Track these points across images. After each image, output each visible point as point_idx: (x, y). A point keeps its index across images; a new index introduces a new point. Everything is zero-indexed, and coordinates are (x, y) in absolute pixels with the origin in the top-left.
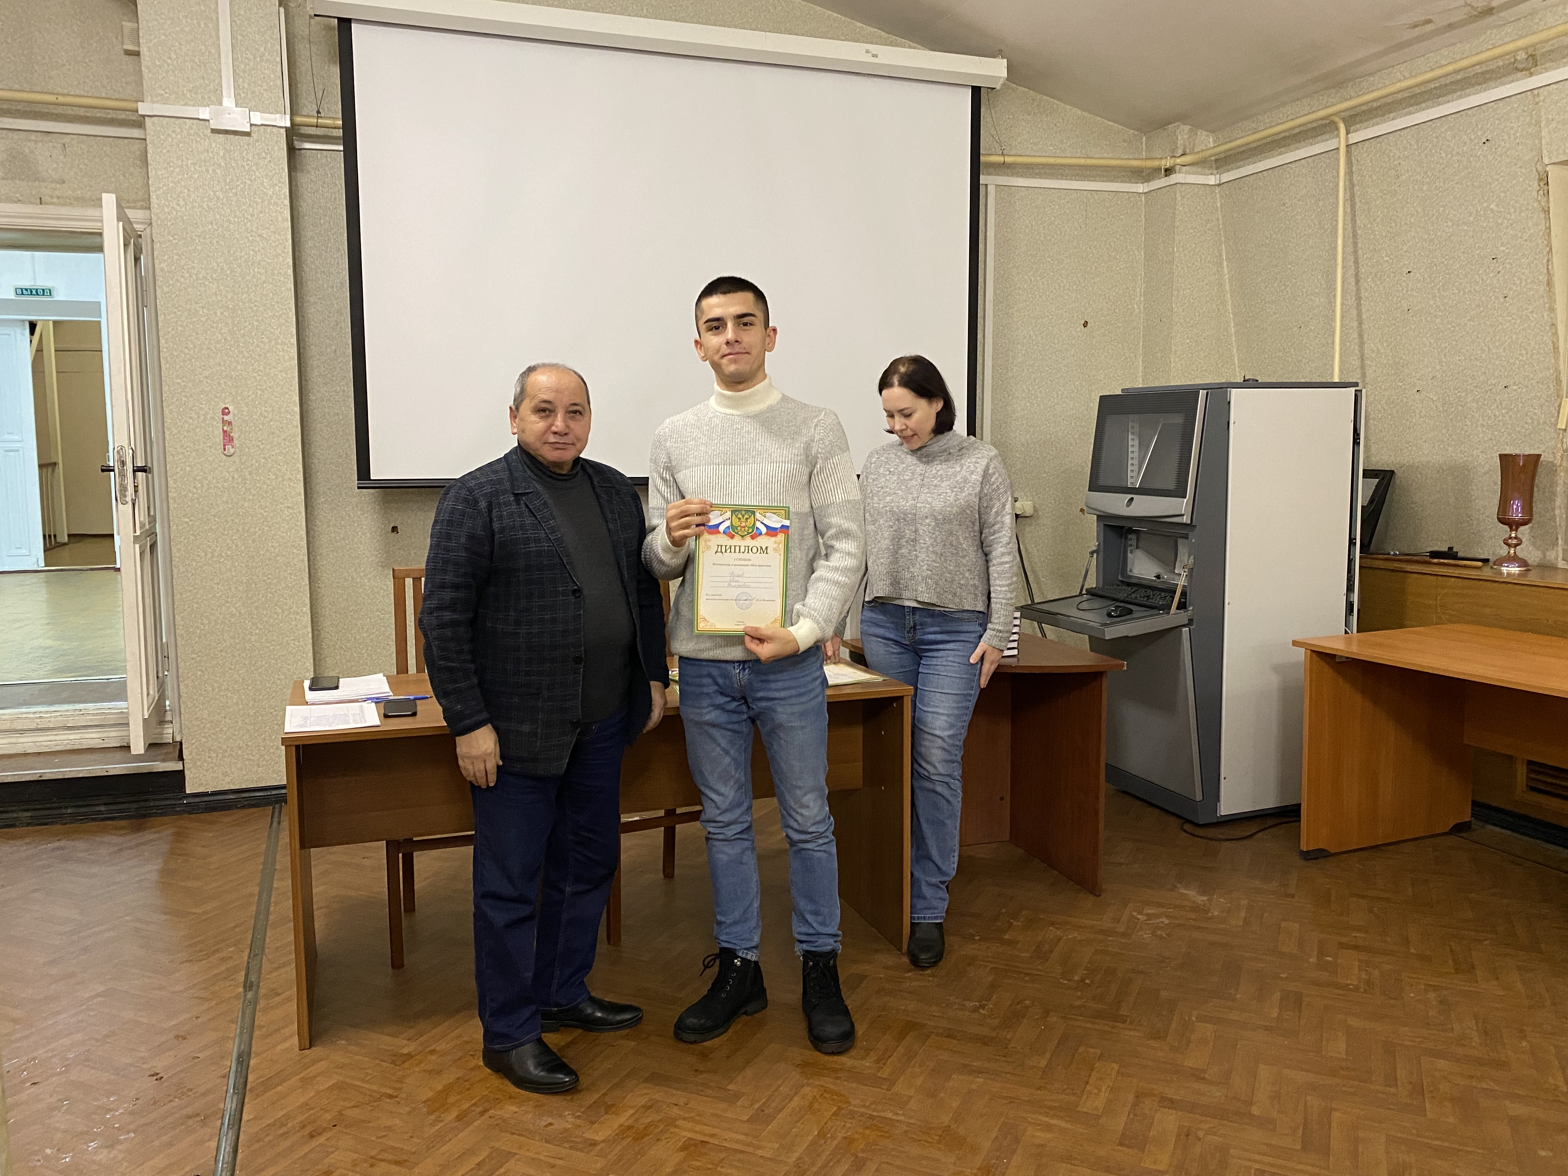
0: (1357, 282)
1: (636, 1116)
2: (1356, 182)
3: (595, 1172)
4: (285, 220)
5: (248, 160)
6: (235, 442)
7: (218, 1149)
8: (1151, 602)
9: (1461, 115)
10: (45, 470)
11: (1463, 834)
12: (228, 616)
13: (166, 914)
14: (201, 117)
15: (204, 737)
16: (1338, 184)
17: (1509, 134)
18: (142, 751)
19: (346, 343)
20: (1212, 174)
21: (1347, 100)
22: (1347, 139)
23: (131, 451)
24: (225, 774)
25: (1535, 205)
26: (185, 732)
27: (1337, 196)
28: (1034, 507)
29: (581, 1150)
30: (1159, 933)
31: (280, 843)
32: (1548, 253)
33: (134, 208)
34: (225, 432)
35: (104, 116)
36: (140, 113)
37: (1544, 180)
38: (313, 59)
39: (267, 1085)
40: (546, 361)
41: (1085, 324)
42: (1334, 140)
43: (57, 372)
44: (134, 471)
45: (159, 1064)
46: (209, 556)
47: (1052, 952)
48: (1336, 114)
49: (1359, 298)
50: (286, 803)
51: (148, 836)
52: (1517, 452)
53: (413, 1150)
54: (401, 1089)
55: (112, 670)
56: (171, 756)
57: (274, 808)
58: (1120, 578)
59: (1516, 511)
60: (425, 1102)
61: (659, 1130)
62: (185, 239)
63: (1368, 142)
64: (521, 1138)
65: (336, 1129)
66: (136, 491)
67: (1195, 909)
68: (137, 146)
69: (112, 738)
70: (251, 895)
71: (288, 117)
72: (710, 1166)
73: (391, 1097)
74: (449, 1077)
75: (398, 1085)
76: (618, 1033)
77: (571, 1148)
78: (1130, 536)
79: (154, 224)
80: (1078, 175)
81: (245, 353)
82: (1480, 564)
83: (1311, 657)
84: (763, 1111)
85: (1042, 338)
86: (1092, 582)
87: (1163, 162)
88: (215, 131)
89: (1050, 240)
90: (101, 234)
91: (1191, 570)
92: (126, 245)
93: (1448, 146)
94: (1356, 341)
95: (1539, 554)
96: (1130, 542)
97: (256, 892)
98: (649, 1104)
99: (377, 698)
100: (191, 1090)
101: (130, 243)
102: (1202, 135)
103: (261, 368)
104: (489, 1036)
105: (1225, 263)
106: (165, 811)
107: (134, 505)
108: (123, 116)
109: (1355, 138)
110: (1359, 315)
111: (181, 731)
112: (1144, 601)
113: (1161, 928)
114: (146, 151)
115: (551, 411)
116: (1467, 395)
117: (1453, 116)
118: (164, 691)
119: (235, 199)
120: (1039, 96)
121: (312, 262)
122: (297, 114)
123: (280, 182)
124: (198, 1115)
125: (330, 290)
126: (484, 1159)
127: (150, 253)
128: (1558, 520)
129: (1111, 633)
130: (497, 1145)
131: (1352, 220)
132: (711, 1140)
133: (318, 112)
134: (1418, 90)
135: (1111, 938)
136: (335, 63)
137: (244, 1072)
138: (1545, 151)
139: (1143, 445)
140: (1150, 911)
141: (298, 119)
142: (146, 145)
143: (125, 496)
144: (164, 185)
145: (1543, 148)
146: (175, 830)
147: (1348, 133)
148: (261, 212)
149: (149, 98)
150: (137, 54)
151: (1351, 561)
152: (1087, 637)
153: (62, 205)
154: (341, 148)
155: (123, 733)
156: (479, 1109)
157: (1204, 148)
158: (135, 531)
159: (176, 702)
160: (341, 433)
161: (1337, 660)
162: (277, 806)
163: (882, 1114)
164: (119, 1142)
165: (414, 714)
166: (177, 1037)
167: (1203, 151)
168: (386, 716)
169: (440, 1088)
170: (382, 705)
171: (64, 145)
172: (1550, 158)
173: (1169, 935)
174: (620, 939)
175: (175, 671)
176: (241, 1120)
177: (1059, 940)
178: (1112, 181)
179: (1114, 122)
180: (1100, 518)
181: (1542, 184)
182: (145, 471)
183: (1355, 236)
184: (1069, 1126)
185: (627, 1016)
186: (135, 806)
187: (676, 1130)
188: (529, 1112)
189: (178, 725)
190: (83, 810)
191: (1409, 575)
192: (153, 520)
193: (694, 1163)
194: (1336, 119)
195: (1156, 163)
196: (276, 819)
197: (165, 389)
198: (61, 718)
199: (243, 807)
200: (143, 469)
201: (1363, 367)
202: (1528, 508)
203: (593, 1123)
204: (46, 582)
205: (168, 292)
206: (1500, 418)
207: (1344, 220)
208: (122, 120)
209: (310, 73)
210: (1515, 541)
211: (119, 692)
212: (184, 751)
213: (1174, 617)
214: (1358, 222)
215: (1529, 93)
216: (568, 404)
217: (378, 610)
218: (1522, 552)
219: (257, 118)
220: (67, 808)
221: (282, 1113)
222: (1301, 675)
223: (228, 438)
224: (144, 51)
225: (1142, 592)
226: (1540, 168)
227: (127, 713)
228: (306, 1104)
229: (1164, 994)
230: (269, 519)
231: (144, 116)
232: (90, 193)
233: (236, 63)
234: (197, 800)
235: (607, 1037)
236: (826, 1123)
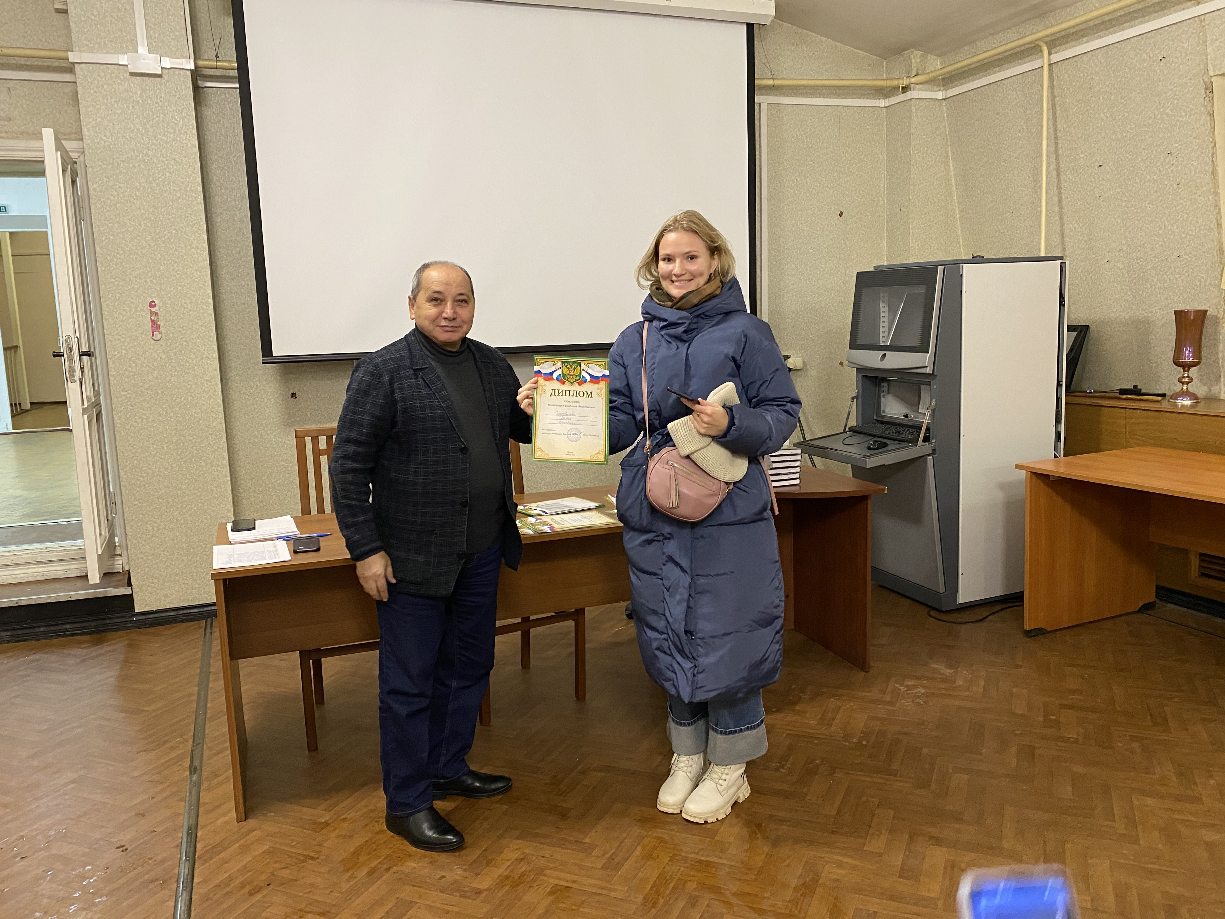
0: (1058, 175)
1: (512, 867)
2: (1056, 94)
3: (482, 916)
4: (194, 146)
5: (161, 97)
6: (162, 329)
7: (175, 907)
8: (902, 437)
9: (1142, 38)
10: (8, 352)
11: (1150, 612)
12: (162, 470)
13: (122, 711)
14: (120, 63)
15: (147, 567)
16: (1042, 96)
17: (1181, 52)
18: (97, 581)
19: (248, 246)
20: (939, 90)
21: (1048, 27)
22: (1049, 60)
23: (76, 339)
24: (166, 596)
25: (1202, 109)
26: (132, 563)
27: (1042, 105)
28: (804, 361)
29: (469, 898)
30: (917, 701)
31: (213, 651)
32: (1213, 148)
33: (70, 139)
34: (152, 321)
35: (40, 63)
36: (70, 61)
37: (1210, 89)
38: (211, 13)
39: (214, 850)
40: (437, 260)
41: (841, 214)
42: (1039, 60)
43: (14, 273)
44: (80, 356)
45: (125, 837)
46: (145, 421)
47: (834, 719)
48: (1040, 39)
49: (1059, 188)
50: (216, 617)
51: (105, 648)
52: (1187, 308)
53: (334, 903)
54: (320, 852)
55: (71, 514)
56: (121, 583)
57: (206, 622)
58: (875, 418)
59: (1188, 356)
60: (340, 862)
61: (531, 878)
62: (112, 164)
63: (1066, 61)
64: (420, 889)
65: (271, 887)
66: (82, 372)
67: (945, 680)
68: (69, 89)
69: (73, 569)
70: (191, 695)
71: (192, 61)
72: (574, 907)
73: (313, 858)
74: (358, 841)
75: (317, 849)
76: (493, 799)
77: (461, 896)
78: (883, 384)
79: (86, 152)
80: (832, 94)
81: (166, 257)
82: (1159, 398)
83: (1031, 477)
84: (613, 859)
85: (807, 226)
86: (853, 422)
87: (901, 82)
88: (133, 74)
89: (812, 147)
90: (43, 162)
91: (934, 411)
92: (64, 171)
93: (1132, 63)
94: (1057, 223)
95: (1205, 388)
96: (883, 389)
97: (196, 692)
98: (522, 856)
99: (287, 537)
100: (150, 859)
101: (67, 168)
102: (931, 58)
103: (180, 268)
104: (391, 805)
105: (951, 162)
106: (118, 628)
107: (81, 383)
108: (56, 64)
109: (1055, 58)
110: (1060, 202)
111: (128, 563)
112: (896, 436)
113: (919, 697)
114: (77, 92)
115: (442, 301)
116: (1147, 264)
117: (1136, 38)
118: (113, 531)
119: (151, 130)
120: (800, 30)
121: (217, 180)
122: (200, 59)
123: (188, 115)
124: (157, 880)
125: (233, 203)
126: (391, 908)
127: (84, 176)
128: (1220, 361)
129: (872, 462)
130: (402, 895)
131: (1054, 124)
132: (574, 885)
133: (217, 56)
134: (1107, 18)
135: (879, 707)
136: (229, 15)
137: (193, 841)
138: (1210, 65)
139: (892, 311)
140: (910, 683)
141: (201, 63)
142: (77, 86)
143: (74, 376)
144: (93, 120)
145: (1209, 62)
146: (127, 642)
147: (1050, 54)
148: (174, 140)
149: (77, 49)
150: (66, 12)
151: (1058, 399)
152: (850, 466)
153: (11, 139)
154: (237, 86)
155: (83, 566)
156: (385, 866)
157: (933, 69)
158: (83, 404)
159: (124, 538)
160: (247, 319)
161: (1051, 479)
162: (209, 620)
163: (708, 859)
164: (94, 904)
165: (318, 550)
166: (137, 815)
167: (932, 72)
168: (295, 552)
169: (352, 850)
170: (292, 542)
171: (9, 88)
172: (1214, 71)
173: (926, 703)
174: (489, 721)
175: (121, 516)
176: (192, 883)
177: (839, 708)
178: (860, 98)
179: (861, 50)
180: (859, 370)
181: (1208, 92)
182: (89, 355)
183: (1056, 138)
184: (857, 863)
185: (500, 785)
186: (93, 624)
187: (545, 878)
188: (425, 868)
189: (126, 557)
190: (52, 628)
191: (1103, 408)
192: (97, 394)
193: (561, 905)
194: (1041, 43)
195: (896, 83)
196: (208, 631)
197: (102, 287)
198: (30, 555)
199: (182, 621)
200: (87, 354)
201: (1063, 243)
202: (1198, 353)
203: (477, 874)
204: (14, 443)
205: (100, 208)
206: (1174, 281)
207: (1048, 125)
208: (55, 67)
209: (209, 24)
210: (1187, 380)
211: (76, 532)
212: (132, 578)
213: (921, 448)
214: (1059, 126)
215: (1197, 19)
216: (455, 294)
217: (283, 460)
218: (1192, 388)
219: (167, 63)
220: (39, 627)
221: (226, 875)
222: (1023, 491)
223: (155, 326)
224: (71, 9)
225: (894, 429)
226: (1206, 79)
227: (84, 549)
228: (245, 867)
229: (925, 751)
230: (192, 391)
231: (73, 63)
232: (32, 128)
233: (147, 17)
234: (144, 617)
235: (484, 802)
236: (664, 868)
